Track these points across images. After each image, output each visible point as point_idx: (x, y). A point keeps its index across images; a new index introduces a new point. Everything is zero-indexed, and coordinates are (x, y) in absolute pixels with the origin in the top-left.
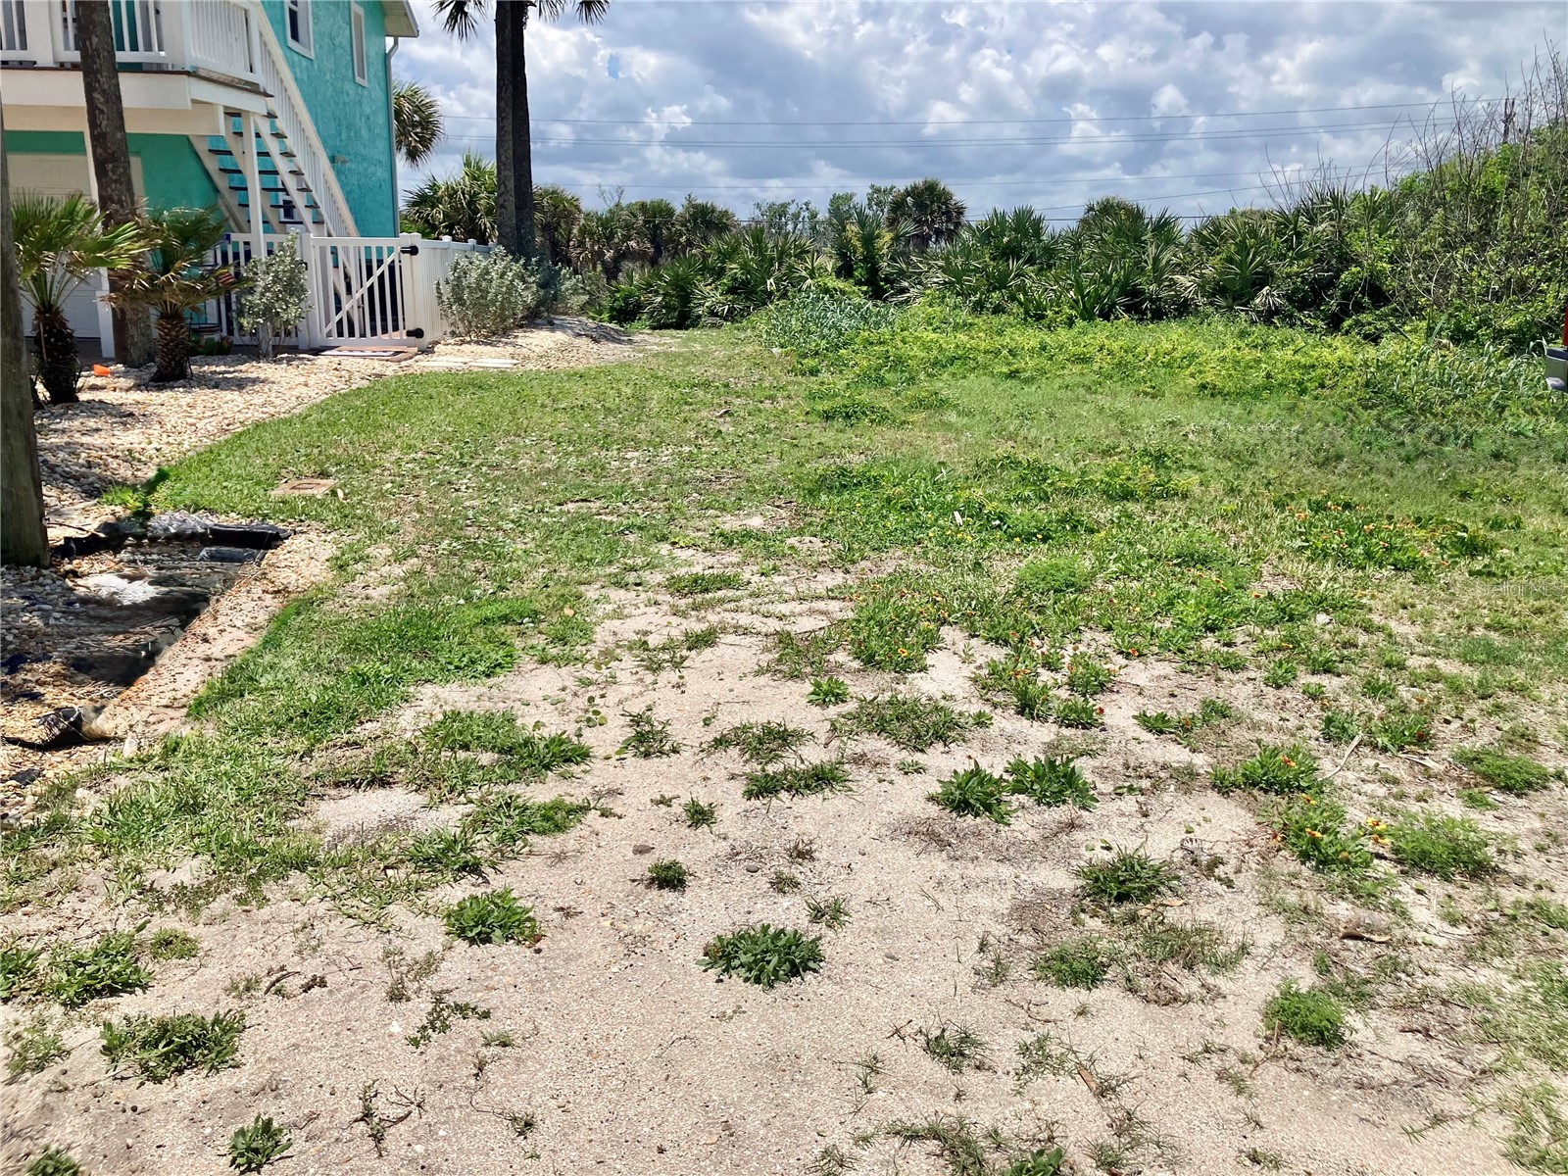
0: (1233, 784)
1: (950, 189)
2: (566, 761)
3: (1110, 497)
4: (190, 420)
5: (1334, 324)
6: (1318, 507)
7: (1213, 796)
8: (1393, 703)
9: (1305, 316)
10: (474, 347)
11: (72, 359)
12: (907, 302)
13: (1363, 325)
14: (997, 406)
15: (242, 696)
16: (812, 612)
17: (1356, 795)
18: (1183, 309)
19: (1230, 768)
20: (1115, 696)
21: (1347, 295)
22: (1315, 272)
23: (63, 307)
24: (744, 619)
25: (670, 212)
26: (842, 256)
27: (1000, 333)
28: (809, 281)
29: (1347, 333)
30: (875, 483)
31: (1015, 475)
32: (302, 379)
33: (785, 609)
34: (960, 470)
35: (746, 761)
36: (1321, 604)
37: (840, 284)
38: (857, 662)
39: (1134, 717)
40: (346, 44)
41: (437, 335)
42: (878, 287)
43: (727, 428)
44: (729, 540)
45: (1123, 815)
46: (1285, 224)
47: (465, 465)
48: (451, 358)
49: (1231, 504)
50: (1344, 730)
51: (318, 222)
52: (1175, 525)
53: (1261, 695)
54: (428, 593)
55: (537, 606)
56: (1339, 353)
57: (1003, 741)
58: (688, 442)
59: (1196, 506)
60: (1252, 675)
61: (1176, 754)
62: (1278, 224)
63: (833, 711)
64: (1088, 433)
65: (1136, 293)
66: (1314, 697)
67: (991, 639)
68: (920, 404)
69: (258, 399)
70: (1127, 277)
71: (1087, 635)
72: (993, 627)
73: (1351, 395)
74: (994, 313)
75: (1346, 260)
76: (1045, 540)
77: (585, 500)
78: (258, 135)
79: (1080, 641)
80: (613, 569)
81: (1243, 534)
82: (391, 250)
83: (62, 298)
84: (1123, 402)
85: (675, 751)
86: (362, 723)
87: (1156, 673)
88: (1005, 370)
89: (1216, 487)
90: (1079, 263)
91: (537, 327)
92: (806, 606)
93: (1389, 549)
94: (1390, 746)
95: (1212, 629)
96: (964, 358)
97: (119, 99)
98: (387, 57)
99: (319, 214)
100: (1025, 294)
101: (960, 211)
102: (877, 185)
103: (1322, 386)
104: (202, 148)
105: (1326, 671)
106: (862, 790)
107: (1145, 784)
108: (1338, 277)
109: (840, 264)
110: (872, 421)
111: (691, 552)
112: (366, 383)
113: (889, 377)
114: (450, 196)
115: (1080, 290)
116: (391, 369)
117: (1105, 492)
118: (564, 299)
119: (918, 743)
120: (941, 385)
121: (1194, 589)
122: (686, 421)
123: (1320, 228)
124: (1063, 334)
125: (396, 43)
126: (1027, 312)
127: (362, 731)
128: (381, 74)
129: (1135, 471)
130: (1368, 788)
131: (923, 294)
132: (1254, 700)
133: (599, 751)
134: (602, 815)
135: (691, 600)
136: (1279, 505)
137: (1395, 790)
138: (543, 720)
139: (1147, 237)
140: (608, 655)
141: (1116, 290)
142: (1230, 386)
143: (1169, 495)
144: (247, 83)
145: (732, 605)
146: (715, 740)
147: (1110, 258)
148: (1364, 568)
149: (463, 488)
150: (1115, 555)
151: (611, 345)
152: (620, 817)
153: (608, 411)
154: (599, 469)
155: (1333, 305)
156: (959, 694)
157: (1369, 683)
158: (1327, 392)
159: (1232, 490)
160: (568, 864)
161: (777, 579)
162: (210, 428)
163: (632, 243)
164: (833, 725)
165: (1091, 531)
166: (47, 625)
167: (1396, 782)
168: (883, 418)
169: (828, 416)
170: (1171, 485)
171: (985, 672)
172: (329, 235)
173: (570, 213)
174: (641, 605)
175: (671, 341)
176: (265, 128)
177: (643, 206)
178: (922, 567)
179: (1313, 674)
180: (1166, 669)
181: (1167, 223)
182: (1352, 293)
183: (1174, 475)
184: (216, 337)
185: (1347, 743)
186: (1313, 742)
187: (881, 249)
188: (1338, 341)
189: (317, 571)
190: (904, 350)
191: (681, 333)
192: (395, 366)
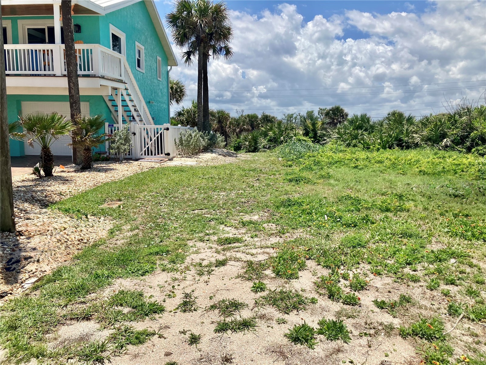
0: (408, 334)
1: (343, 108)
2: (154, 313)
3: (382, 211)
4: (85, 182)
5: (469, 150)
6: (456, 216)
7: (399, 338)
8: (478, 299)
9: (459, 148)
10: (185, 159)
11: (52, 163)
12: (326, 143)
13: (479, 150)
14: (349, 178)
15: (55, 281)
16: (264, 253)
17: (459, 341)
18: (417, 145)
19: (407, 326)
20: (367, 292)
21: (473, 140)
22: (462, 133)
23: (50, 147)
24: (239, 255)
25: (257, 117)
26: (305, 129)
27: (355, 153)
28: (294, 137)
29: (473, 153)
30: (300, 204)
31: (349, 202)
32: (126, 169)
33: (254, 251)
34: (331, 200)
35: (220, 316)
36: (453, 255)
37: (304, 138)
38: (274, 274)
39: (373, 301)
40: (155, 68)
41: (175, 155)
42: (317, 139)
43: (257, 184)
44: (244, 224)
45: (361, 346)
46: (451, 117)
47: (166, 197)
48: (178, 162)
49: (424, 214)
50: (456, 311)
51: (141, 121)
52: (403, 222)
53: (424, 293)
54: (137, 243)
55: (169, 249)
56: (469, 160)
57: (320, 310)
58: (242, 189)
59: (412, 214)
60: (421, 284)
61: (386, 318)
62: (449, 117)
63: (259, 294)
64: (378, 187)
65: (400, 140)
66: (446, 295)
67: (325, 266)
68: (322, 177)
69: (110, 175)
70: (397, 135)
71: (362, 265)
72: (326, 262)
73: (473, 174)
74: (353, 147)
75: (472, 129)
76: (355, 226)
77: (202, 209)
78: (122, 95)
79: (358, 268)
80: (201, 235)
81: (427, 226)
82: (161, 129)
83: (50, 144)
84: (392, 177)
85: (195, 310)
86: (90, 294)
87: (385, 282)
88: (353, 165)
89: (420, 207)
90: (382, 131)
91: (208, 152)
92: (263, 250)
93: (482, 233)
94: (475, 319)
95: (409, 264)
96: (340, 162)
97: (78, 85)
98: (168, 72)
99: (141, 118)
100: (363, 141)
101: (347, 115)
102: (321, 108)
103: (463, 171)
104: (107, 99)
105: (452, 284)
106: (260, 330)
107: (372, 332)
108: (470, 135)
109: (304, 132)
110: (304, 182)
111: (231, 228)
112: (147, 170)
113: (314, 168)
114: (187, 113)
115: (381, 138)
116: (157, 165)
117: (380, 209)
118: (218, 143)
119: (286, 311)
120: (331, 170)
121: (404, 247)
122: (243, 182)
123: (463, 119)
124: (375, 154)
125: (171, 68)
126: (364, 146)
127: (89, 297)
128: (166, 77)
129: (392, 201)
130: (465, 338)
131: (331, 141)
132: (421, 295)
133: (169, 309)
134: (159, 337)
135: (223, 247)
136: (441, 214)
137: (476, 340)
138: (154, 295)
139: (405, 122)
140: (187, 268)
141: (394, 139)
142: (430, 171)
143: (402, 210)
144: (119, 80)
145: (237, 249)
146: (211, 306)
147: (392, 129)
148: (471, 241)
149: (163, 205)
150: (378, 233)
151: (230, 158)
152: (165, 339)
153: (220, 179)
154: (209, 198)
155: (468, 144)
156: (308, 289)
157: (468, 290)
158: (464, 173)
159: (425, 209)
160: (138, 359)
161: (256, 239)
162: (90, 184)
163: (245, 127)
164: (256, 301)
165: (373, 223)
166: (3, 253)
167: (477, 336)
168: (308, 181)
169: (290, 181)
170: (403, 207)
171: (320, 280)
172: (144, 124)
173: (227, 118)
174: (206, 249)
175: (250, 156)
176: (124, 93)
177: (248, 115)
178: (308, 236)
179: (447, 284)
180: (389, 280)
181: (411, 118)
182: (475, 140)
183: (406, 203)
184: (105, 156)
185: (458, 317)
186: (443, 316)
187: (317, 127)
188: (469, 156)
189: (104, 234)
190: (321, 159)
191: (253, 154)
192: (159, 164)
